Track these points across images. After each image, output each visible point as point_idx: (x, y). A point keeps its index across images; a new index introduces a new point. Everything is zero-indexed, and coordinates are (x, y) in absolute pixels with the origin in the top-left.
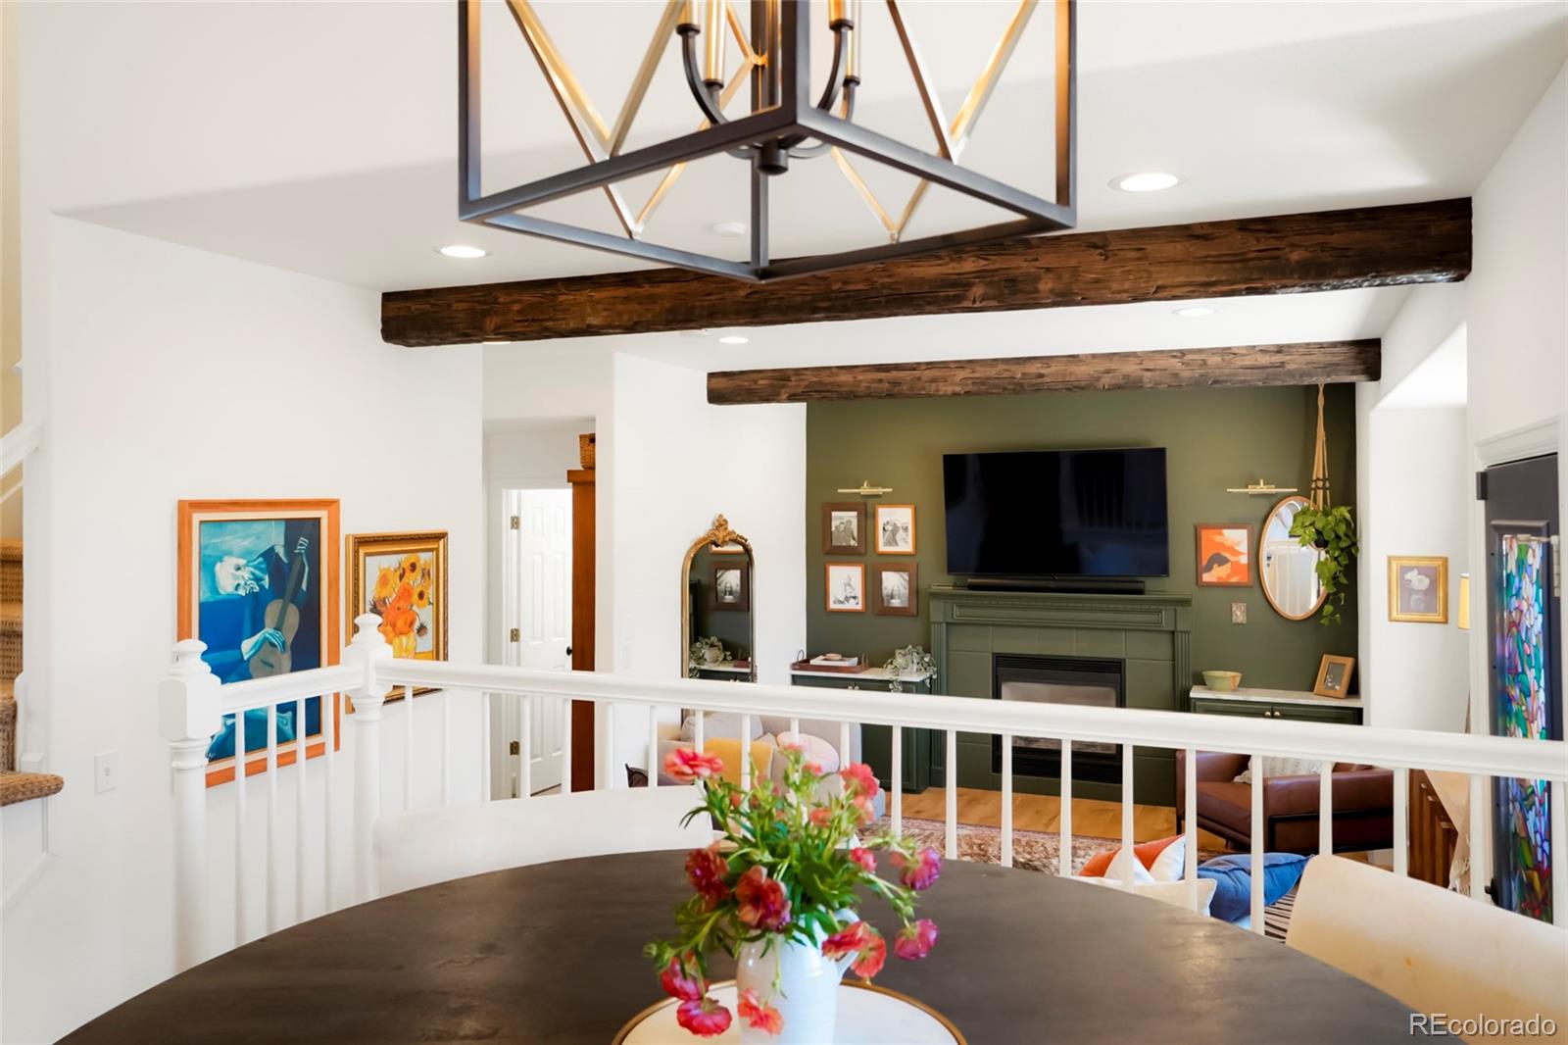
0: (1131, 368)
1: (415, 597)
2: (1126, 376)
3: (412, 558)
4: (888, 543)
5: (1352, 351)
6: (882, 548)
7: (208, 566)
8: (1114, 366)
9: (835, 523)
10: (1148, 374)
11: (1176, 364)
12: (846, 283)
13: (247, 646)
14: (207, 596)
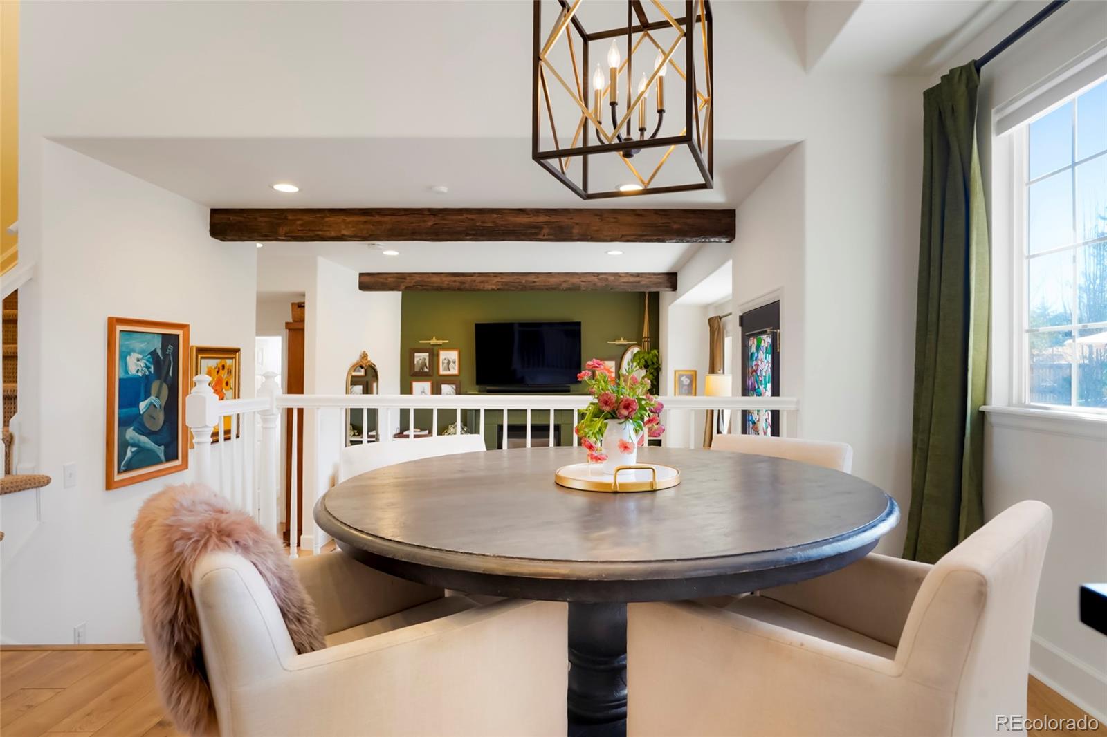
0: (576, 280)
1: (224, 384)
2: (573, 284)
3: (223, 362)
4: (444, 370)
5: (665, 278)
6: (442, 372)
7: (123, 357)
8: (568, 279)
9: (416, 360)
10: (583, 283)
11: (595, 279)
12: (483, 222)
13: (143, 406)
14: (123, 376)
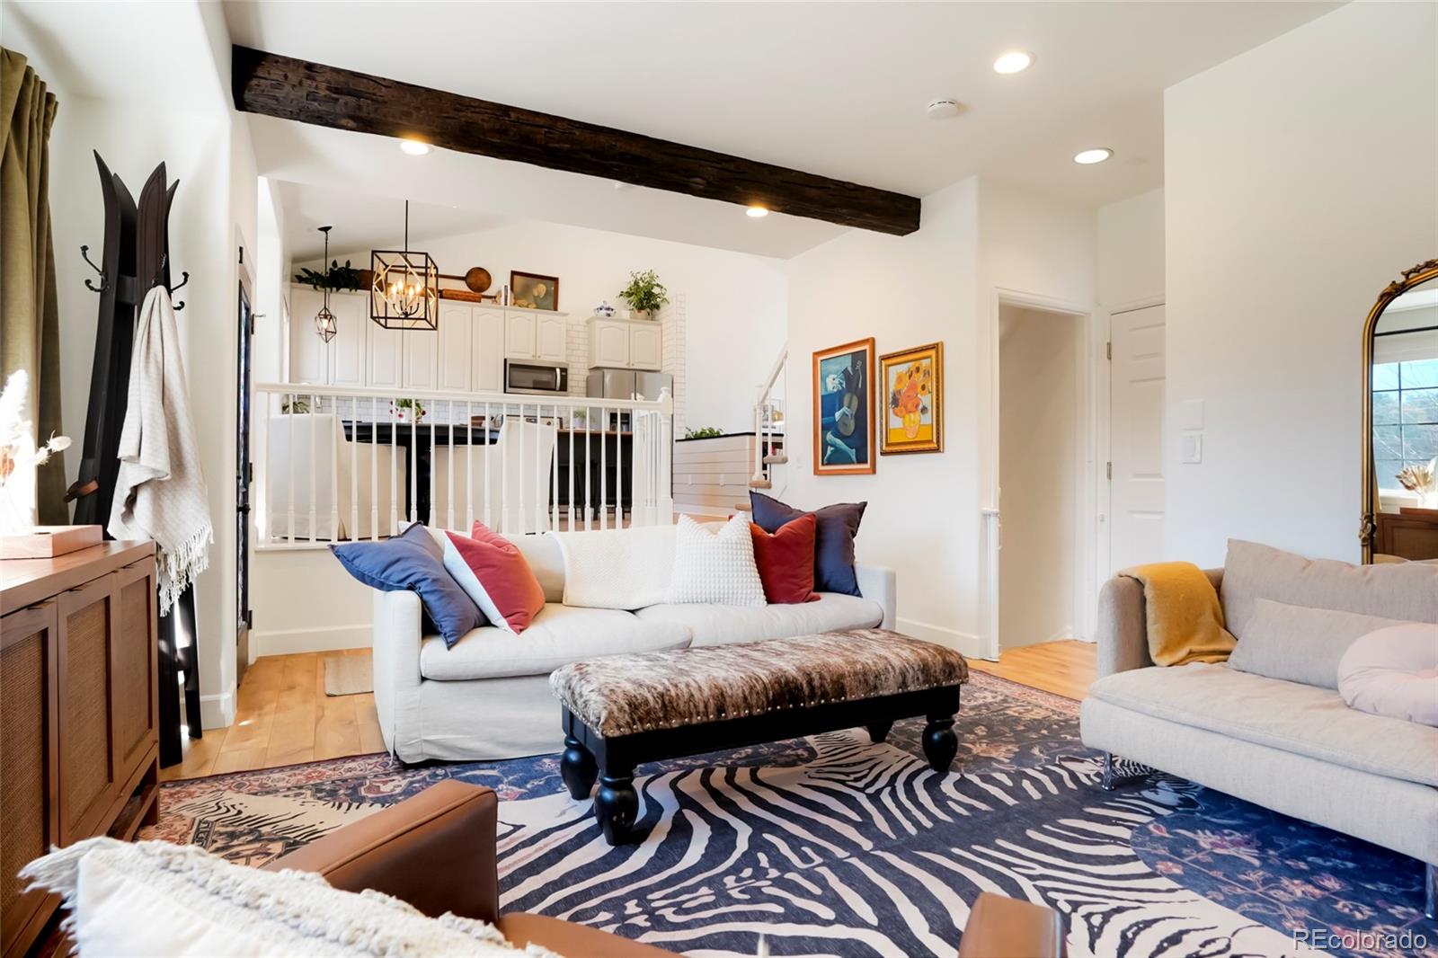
1: (919, 389)
3: (917, 364)
13: (838, 415)
14: (824, 393)
